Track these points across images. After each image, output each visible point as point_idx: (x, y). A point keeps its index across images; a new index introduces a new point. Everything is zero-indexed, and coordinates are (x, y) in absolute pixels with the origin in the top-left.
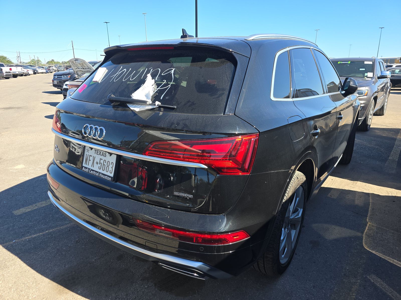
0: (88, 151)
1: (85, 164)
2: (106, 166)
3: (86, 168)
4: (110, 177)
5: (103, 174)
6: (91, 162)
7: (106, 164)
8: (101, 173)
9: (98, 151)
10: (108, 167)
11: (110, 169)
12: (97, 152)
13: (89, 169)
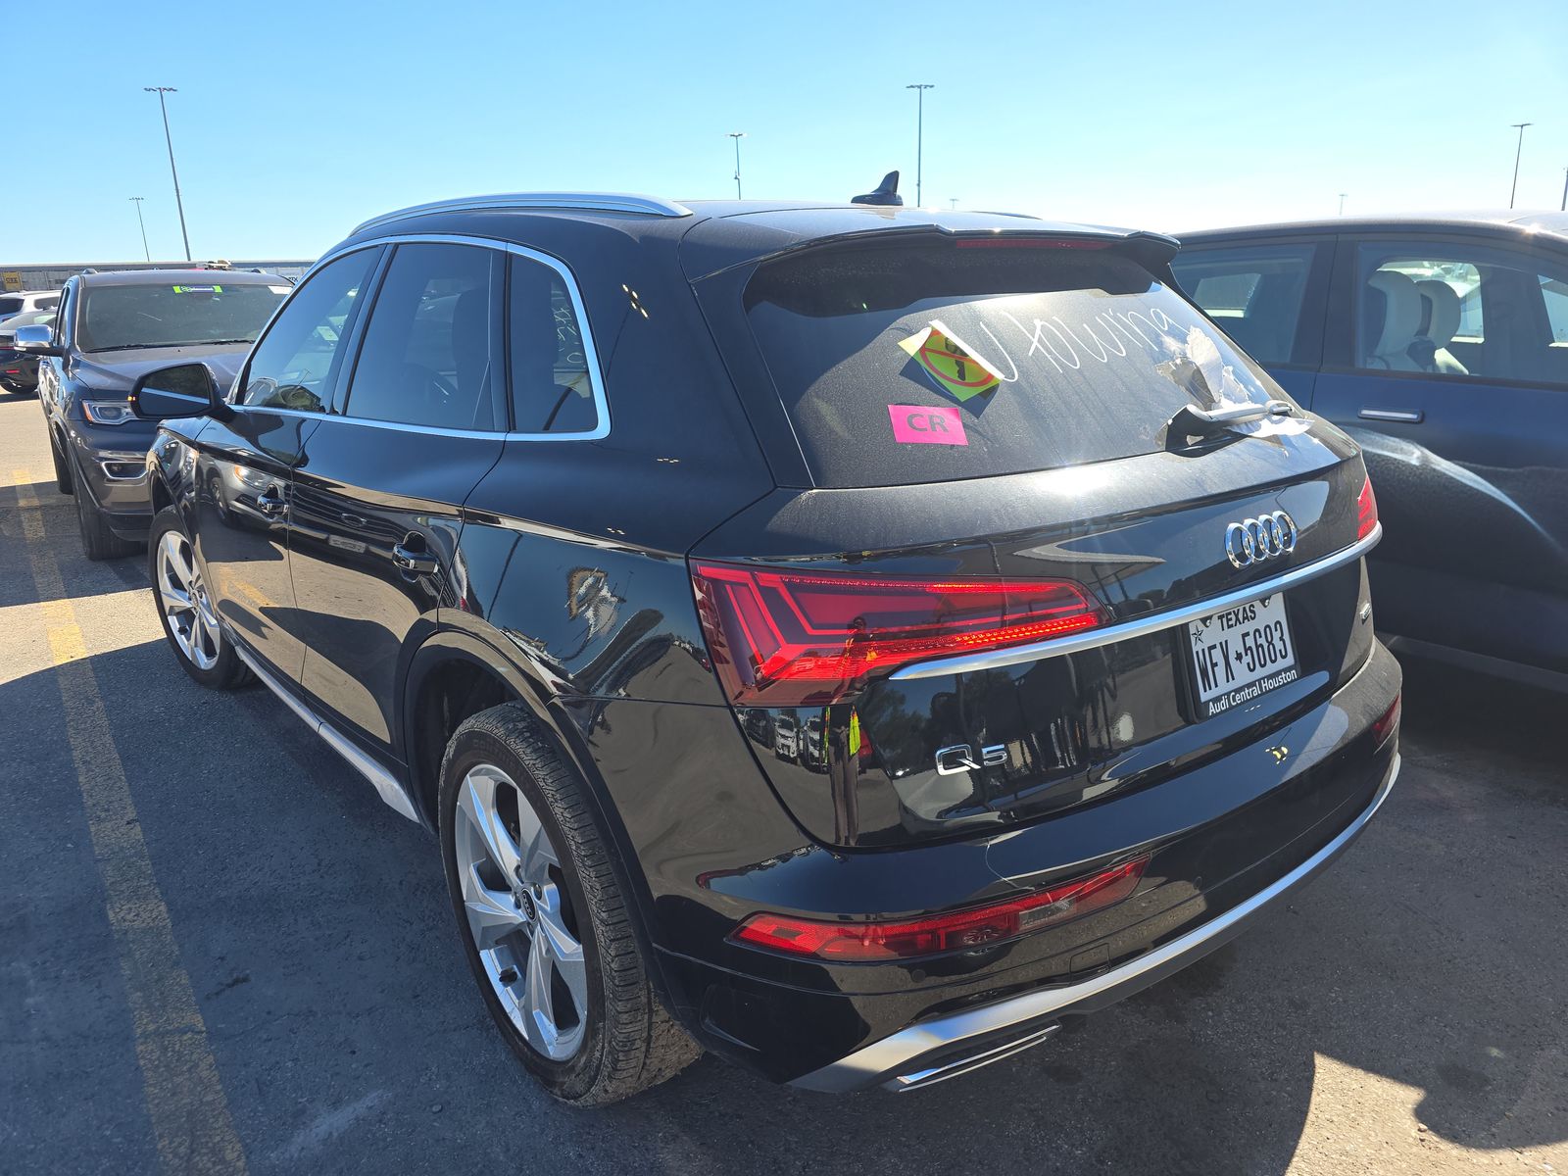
0: (1199, 634)
1: (1205, 691)
2: (1266, 645)
3: (1217, 700)
4: (1287, 670)
5: (1270, 677)
6: (1220, 670)
7: (1262, 641)
8: (1263, 678)
9: (1230, 614)
10: (1271, 646)
11: (1279, 645)
12: (1228, 620)
13: (1228, 694)
